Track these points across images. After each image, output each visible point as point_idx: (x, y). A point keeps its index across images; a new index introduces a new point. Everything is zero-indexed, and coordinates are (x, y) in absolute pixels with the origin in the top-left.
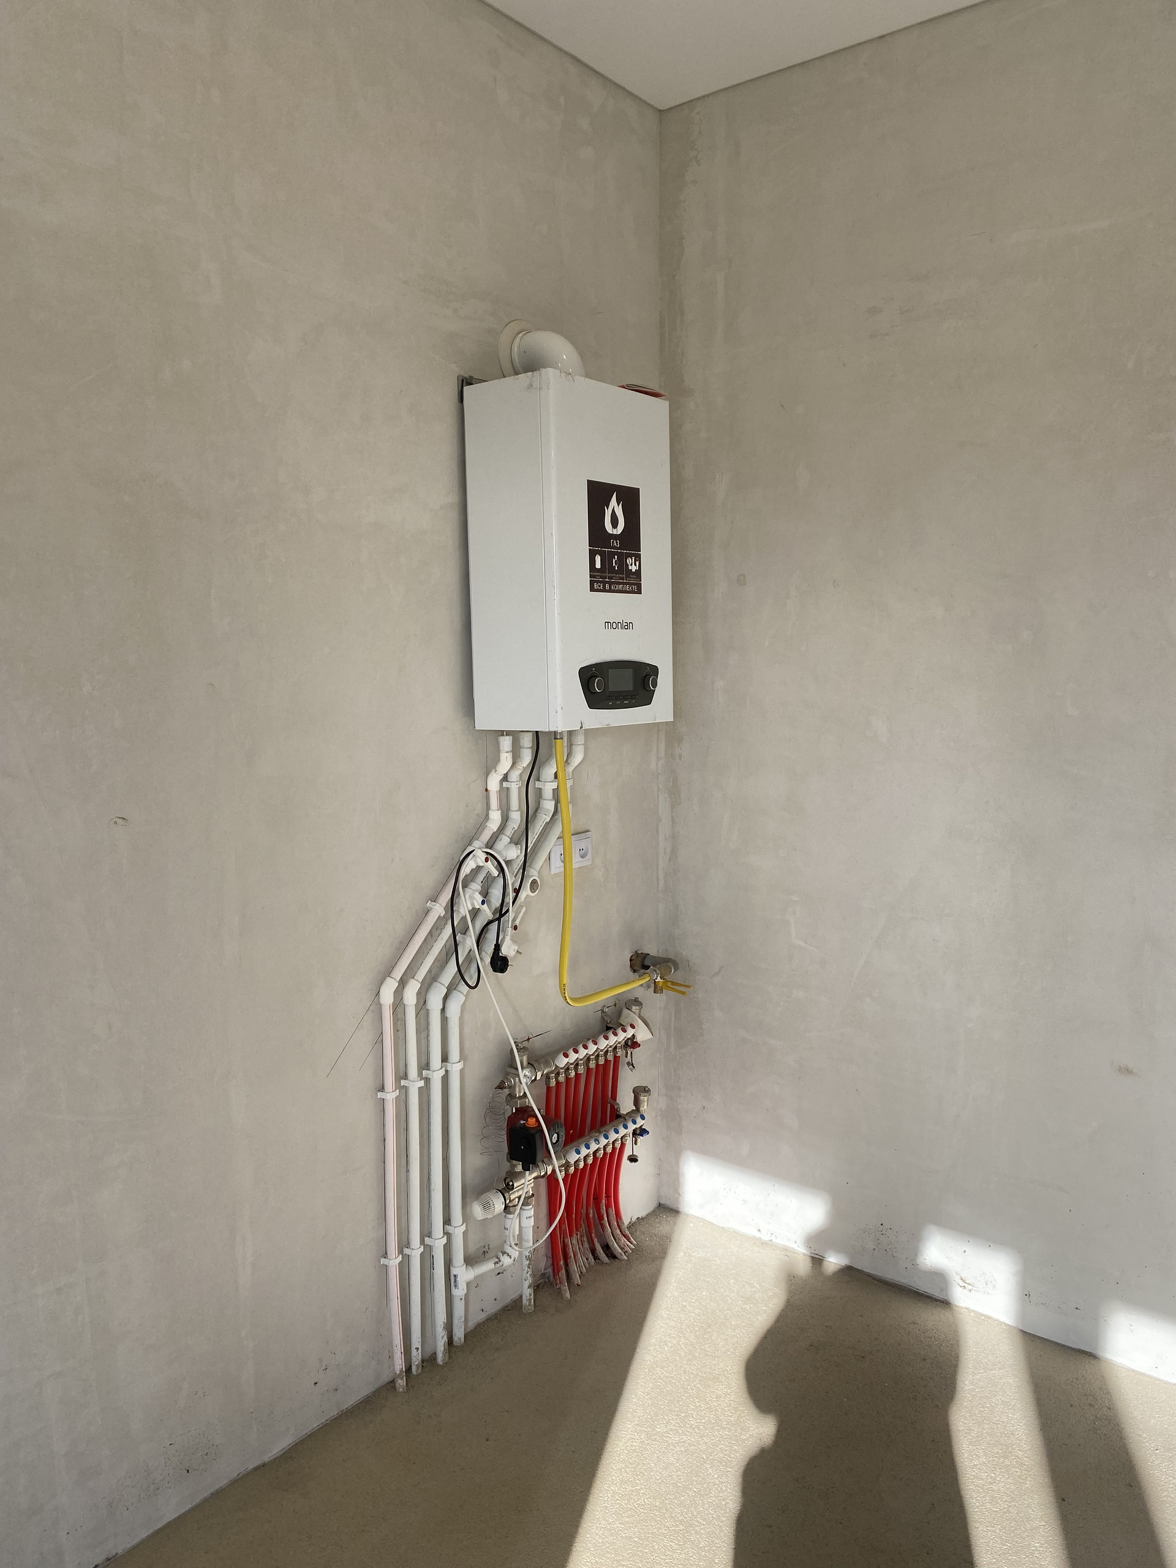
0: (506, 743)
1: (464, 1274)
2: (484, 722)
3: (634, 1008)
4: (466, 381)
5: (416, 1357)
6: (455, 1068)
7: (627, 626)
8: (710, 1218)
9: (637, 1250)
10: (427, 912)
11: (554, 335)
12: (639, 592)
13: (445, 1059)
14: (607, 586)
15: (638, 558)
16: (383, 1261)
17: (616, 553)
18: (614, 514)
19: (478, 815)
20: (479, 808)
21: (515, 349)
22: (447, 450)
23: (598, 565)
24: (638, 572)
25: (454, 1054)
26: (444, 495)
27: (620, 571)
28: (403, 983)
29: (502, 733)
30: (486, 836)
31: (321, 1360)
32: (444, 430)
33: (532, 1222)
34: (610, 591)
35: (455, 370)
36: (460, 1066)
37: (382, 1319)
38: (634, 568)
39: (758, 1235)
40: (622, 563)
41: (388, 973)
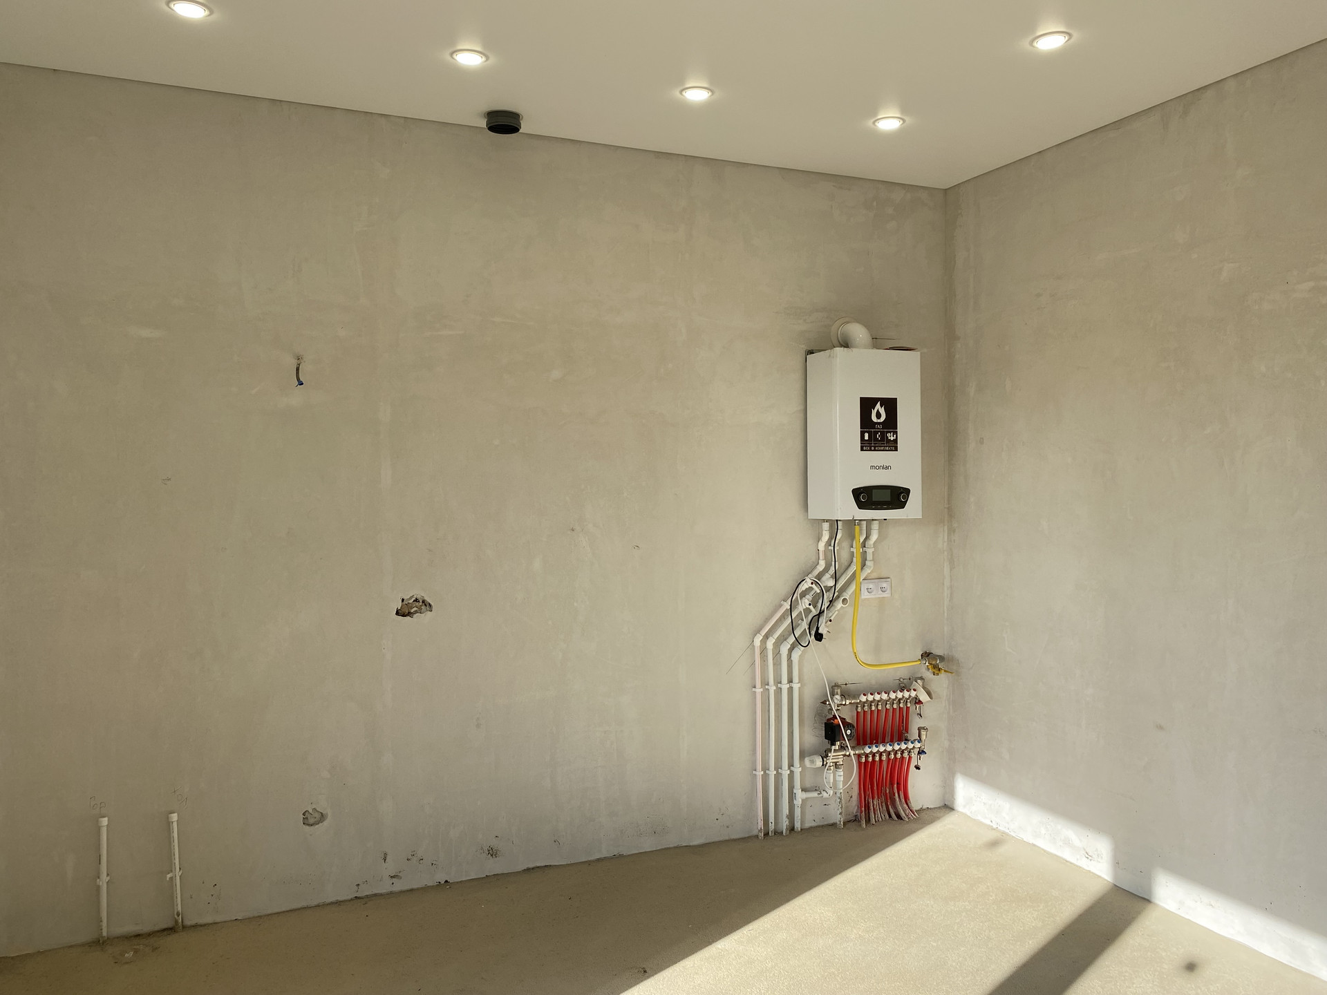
0: (826, 526)
1: (800, 796)
2: (814, 513)
3: (919, 681)
4: (811, 352)
5: (772, 827)
6: (796, 686)
7: (887, 468)
8: (969, 814)
9: (918, 819)
10: (781, 606)
11: (857, 324)
12: (896, 449)
13: (790, 681)
14: (873, 448)
15: (896, 433)
16: (754, 772)
17: (879, 431)
18: (878, 412)
19: (813, 562)
20: (814, 559)
21: (839, 333)
22: (798, 385)
23: (866, 438)
24: (896, 441)
25: (796, 679)
26: (796, 406)
27: (882, 440)
28: (767, 637)
29: (824, 521)
30: (816, 572)
31: (720, 810)
32: (796, 376)
33: (842, 778)
34: (875, 450)
35: (804, 347)
36: (799, 685)
37: (752, 801)
38: (892, 438)
39: (991, 824)
40: (883, 435)
41: (758, 631)
